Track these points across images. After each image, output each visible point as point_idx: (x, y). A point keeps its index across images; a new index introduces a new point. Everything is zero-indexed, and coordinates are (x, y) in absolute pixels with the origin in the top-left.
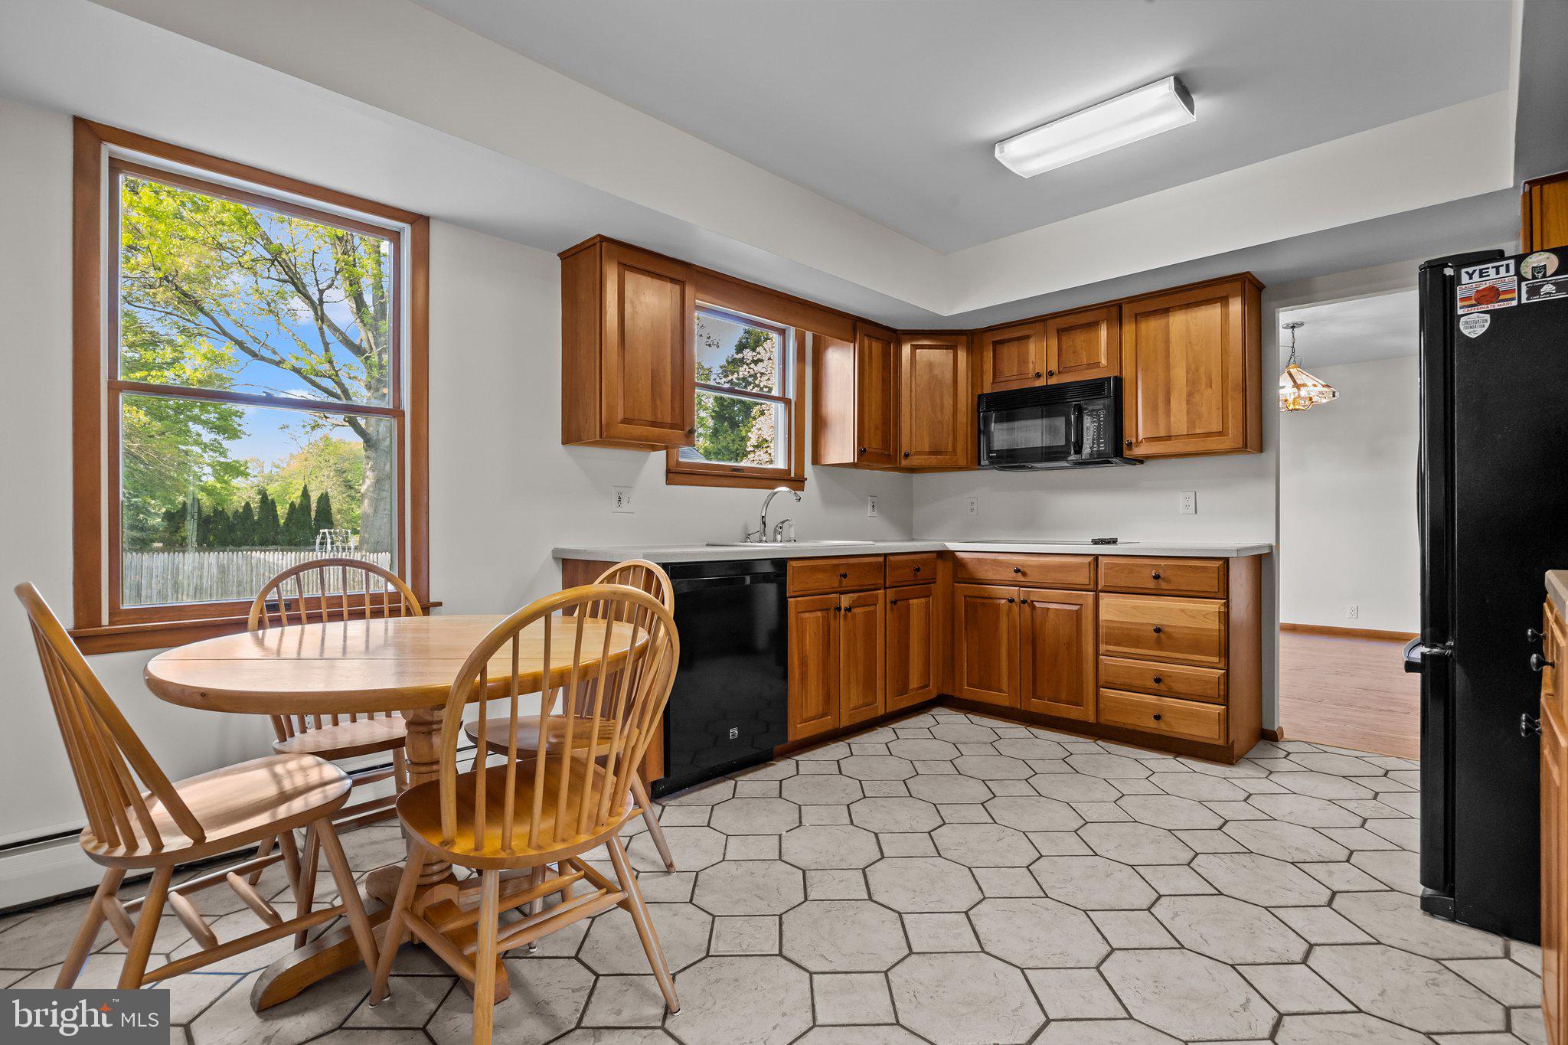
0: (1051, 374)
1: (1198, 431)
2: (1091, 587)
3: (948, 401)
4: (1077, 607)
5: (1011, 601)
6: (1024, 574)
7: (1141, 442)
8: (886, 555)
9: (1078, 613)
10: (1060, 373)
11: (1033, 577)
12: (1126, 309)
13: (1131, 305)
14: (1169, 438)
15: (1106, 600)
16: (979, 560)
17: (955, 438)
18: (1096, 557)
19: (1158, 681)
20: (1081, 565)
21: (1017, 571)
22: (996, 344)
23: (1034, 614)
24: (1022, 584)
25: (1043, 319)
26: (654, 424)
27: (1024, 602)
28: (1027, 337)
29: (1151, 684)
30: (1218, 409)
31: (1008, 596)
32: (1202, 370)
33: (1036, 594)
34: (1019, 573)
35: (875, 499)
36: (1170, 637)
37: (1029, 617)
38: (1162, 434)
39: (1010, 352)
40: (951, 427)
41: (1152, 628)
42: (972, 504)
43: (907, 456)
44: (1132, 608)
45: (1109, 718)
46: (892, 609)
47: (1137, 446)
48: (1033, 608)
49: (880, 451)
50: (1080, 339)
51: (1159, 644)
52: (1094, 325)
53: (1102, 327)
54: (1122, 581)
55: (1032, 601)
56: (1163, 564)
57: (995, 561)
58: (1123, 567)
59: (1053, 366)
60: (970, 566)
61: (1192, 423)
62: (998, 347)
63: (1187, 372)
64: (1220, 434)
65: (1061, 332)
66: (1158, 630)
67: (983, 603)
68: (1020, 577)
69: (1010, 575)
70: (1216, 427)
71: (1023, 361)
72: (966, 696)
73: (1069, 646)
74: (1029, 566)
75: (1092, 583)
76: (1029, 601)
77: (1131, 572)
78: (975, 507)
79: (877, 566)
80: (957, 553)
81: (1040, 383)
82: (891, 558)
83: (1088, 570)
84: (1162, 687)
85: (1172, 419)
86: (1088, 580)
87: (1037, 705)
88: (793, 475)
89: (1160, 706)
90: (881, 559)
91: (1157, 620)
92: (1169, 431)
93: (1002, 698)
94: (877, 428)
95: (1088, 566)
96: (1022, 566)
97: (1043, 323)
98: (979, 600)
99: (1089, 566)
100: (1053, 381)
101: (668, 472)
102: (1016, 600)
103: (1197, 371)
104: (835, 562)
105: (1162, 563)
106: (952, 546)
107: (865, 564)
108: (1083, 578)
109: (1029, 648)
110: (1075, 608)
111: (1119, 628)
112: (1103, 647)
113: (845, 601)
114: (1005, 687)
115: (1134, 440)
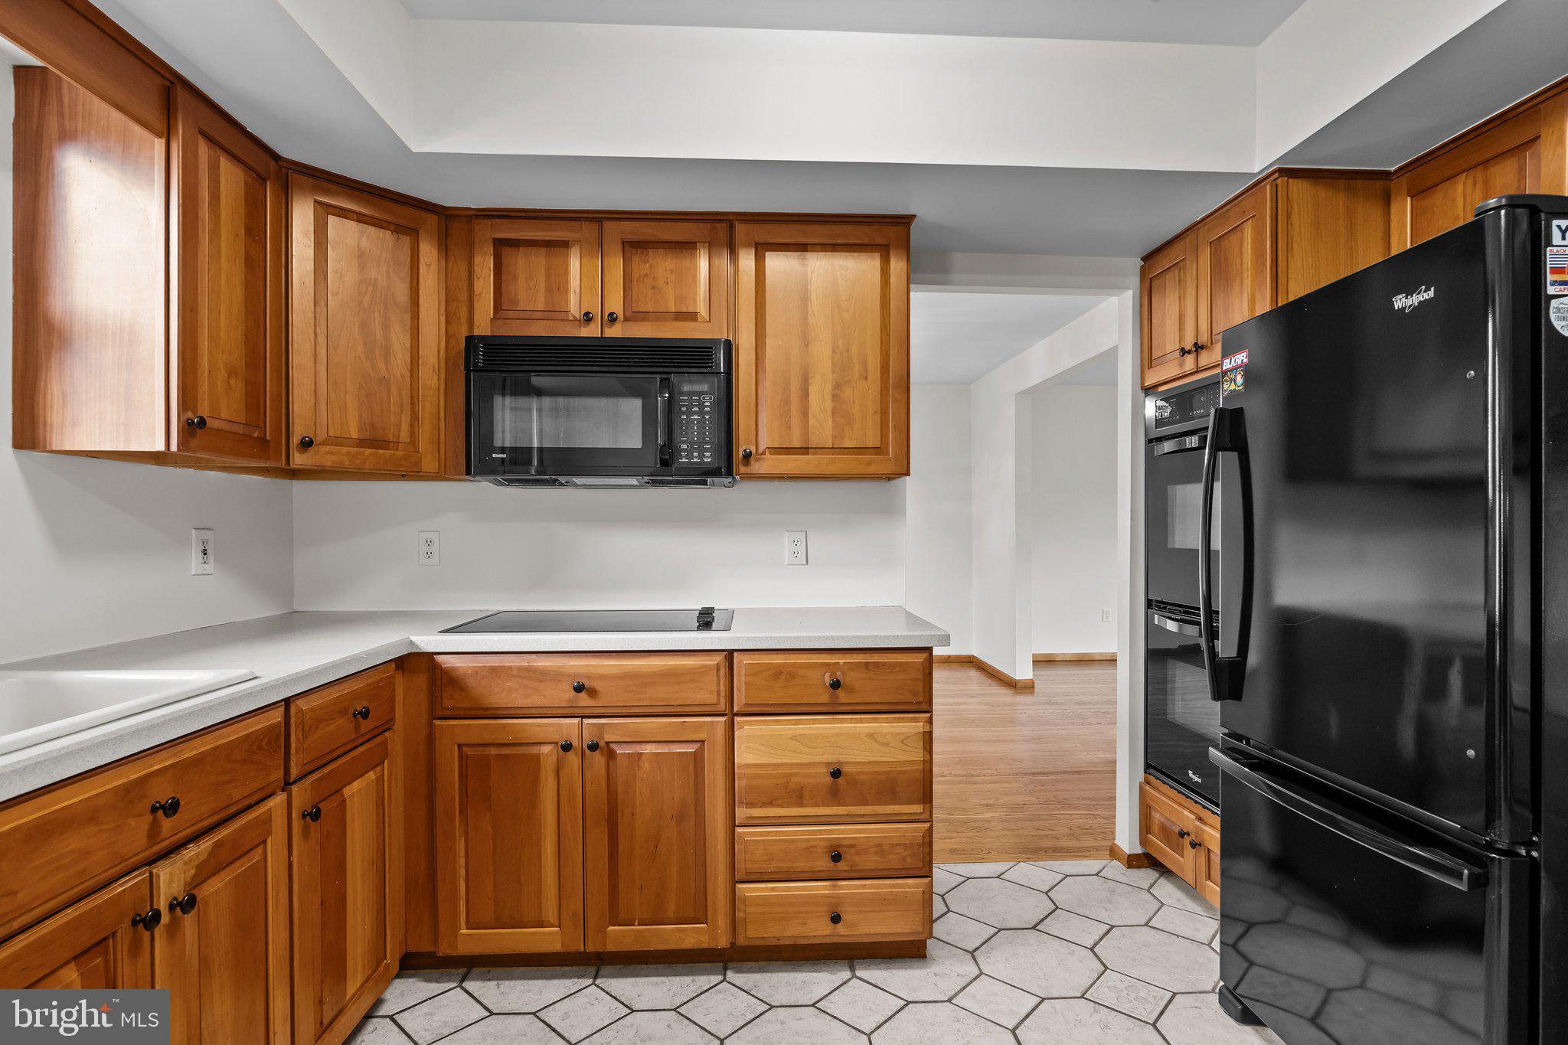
0: (613, 319)
1: (848, 444)
2: (722, 706)
3: (400, 341)
4: (697, 745)
5: (567, 747)
6: (593, 693)
7: (764, 453)
8: (287, 702)
9: (698, 758)
10: (626, 319)
11: (610, 696)
12: (740, 229)
13: (750, 226)
14: (805, 450)
15: (748, 730)
16: (493, 670)
17: (415, 418)
18: (730, 653)
19: (837, 858)
20: (703, 671)
21: (579, 689)
22: (500, 244)
23: (611, 766)
24: (587, 711)
25: (598, 218)
27: (593, 747)
28: (565, 245)
29: (824, 864)
30: (876, 413)
31: (555, 737)
32: (854, 350)
33: (615, 729)
34: (583, 695)
35: (209, 535)
36: (853, 782)
37: (603, 772)
38: (796, 443)
39: (529, 268)
40: (406, 394)
41: (824, 770)
42: (429, 543)
43: (306, 444)
44: (792, 739)
45: (755, 933)
46: (306, 833)
47: (757, 460)
48: (611, 755)
49: (240, 430)
50: (663, 265)
51: (835, 796)
52: (686, 247)
53: (702, 253)
54: (776, 695)
55: (608, 743)
56: (841, 661)
57: (530, 670)
58: (778, 673)
59: (615, 304)
60: (472, 683)
61: (838, 433)
62: (506, 251)
63: (834, 352)
64: (878, 450)
65: (633, 247)
66: (836, 774)
67: (506, 756)
68: (584, 699)
69: (563, 695)
70: (872, 441)
71: (557, 286)
72: (465, 948)
73: (680, 818)
74: (602, 677)
75: (722, 700)
76: (602, 744)
77: (792, 676)
78: (435, 549)
79: (268, 737)
80: (439, 659)
81: (592, 331)
82: (302, 704)
83: (715, 678)
84: (842, 865)
85: (811, 422)
86: (715, 697)
87: (620, 936)
89: (838, 897)
90: (277, 716)
91: (831, 756)
92: (807, 440)
93: (548, 938)
94: (231, 372)
95: (715, 671)
96: (589, 677)
97: (595, 226)
98: (493, 751)
99: (718, 670)
100: (615, 332)
102: (575, 743)
103: (848, 351)
104: (134, 773)
105: (841, 660)
106: (429, 641)
108: (708, 693)
109: (599, 836)
110: (691, 749)
111: (769, 776)
112: (741, 813)
113: (171, 879)
114: (551, 914)
115: (754, 451)
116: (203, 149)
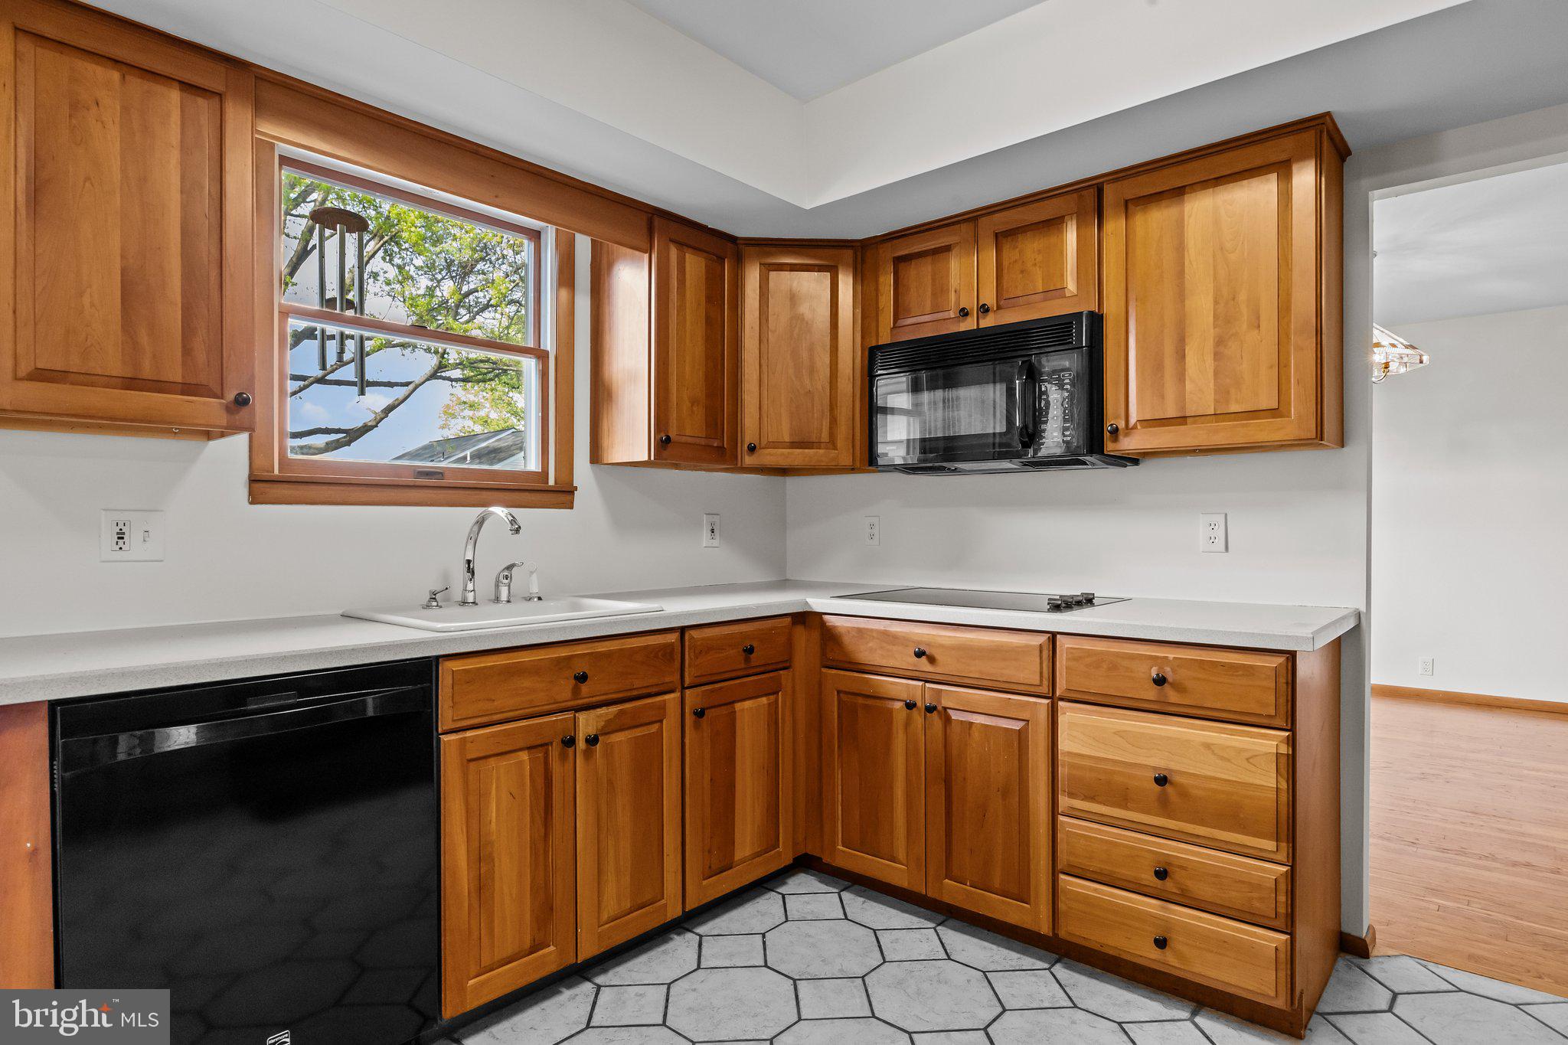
0: (984, 310)
1: (1234, 408)
2: (1045, 689)
3: (823, 359)
4: (1022, 724)
5: (910, 706)
6: (932, 660)
7: (1135, 427)
8: (683, 630)
9: (1021, 736)
10: (999, 308)
11: (947, 665)
12: (1109, 192)
13: (1118, 185)
14: (1182, 420)
15: (1070, 716)
16: (860, 631)
17: (833, 421)
18: (1053, 636)
19: (1162, 874)
20: (1025, 650)
21: (920, 654)
22: (899, 261)
23: (948, 731)
24: (929, 676)
25: (972, 218)
26: (132, 383)
27: (930, 709)
28: (947, 249)
29: (1149, 878)
30: (1271, 367)
31: (904, 696)
32: (1242, 297)
33: (951, 696)
34: (924, 659)
35: (716, 519)
36: (1184, 793)
37: (940, 734)
38: (1171, 412)
39: (920, 275)
40: (827, 401)
41: (1153, 775)
42: (872, 526)
43: (752, 449)
44: (1115, 733)
45: (1073, 930)
46: (697, 726)
47: (1126, 435)
48: (947, 720)
49: (703, 442)
50: (1031, 248)
51: (1164, 807)
52: (1054, 224)
53: (1069, 226)
54: (1097, 685)
55: (945, 709)
56: (1171, 656)
57: (885, 634)
58: (1098, 660)
59: (989, 298)
60: (847, 640)
61: (1222, 393)
62: (902, 266)
63: (1216, 302)
64: (1274, 413)
65: (1002, 237)
66: (1162, 781)
67: (866, 706)
68: (923, 664)
69: (909, 661)
70: (1267, 401)
71: (940, 290)
72: (840, 862)
73: (1005, 793)
74: (942, 646)
75: (1045, 683)
76: (940, 708)
77: (1113, 667)
78: (876, 531)
79: (666, 651)
80: (826, 617)
81: (969, 325)
82: (696, 634)
83: (1038, 660)
84: (1169, 885)
85: (1189, 386)
86: (1038, 678)
87: (952, 891)
88: (551, 482)
89: (1167, 921)
90: (673, 638)
91: (1159, 761)
92: (1183, 408)
93: (897, 874)
94: (694, 402)
95: (1038, 652)
96: (929, 645)
97: (971, 225)
98: (860, 701)
99: (1041, 652)
100: (988, 322)
101: (253, 480)
102: (919, 704)
103: (1234, 299)
104: (563, 652)
105: (1171, 654)
106: (818, 603)
107: (633, 651)
108: (1030, 673)
109: (939, 791)
110: (1017, 726)
111: (1091, 769)
112: (1064, 802)
113: (587, 724)
114: (901, 854)
115: (1122, 425)
116: (674, 252)
